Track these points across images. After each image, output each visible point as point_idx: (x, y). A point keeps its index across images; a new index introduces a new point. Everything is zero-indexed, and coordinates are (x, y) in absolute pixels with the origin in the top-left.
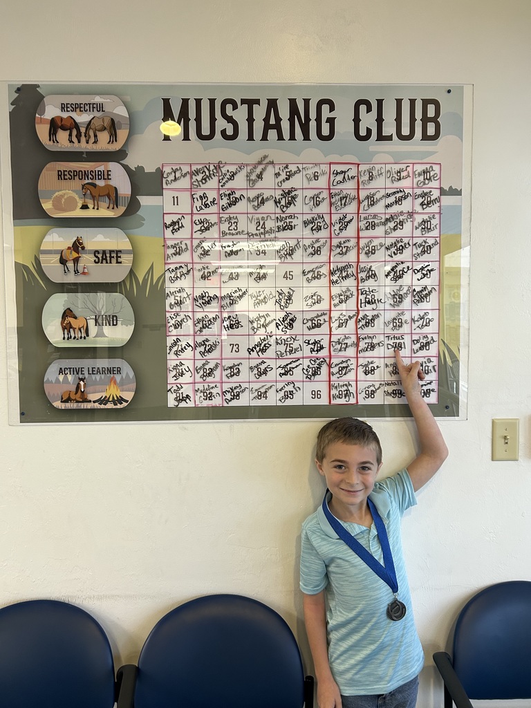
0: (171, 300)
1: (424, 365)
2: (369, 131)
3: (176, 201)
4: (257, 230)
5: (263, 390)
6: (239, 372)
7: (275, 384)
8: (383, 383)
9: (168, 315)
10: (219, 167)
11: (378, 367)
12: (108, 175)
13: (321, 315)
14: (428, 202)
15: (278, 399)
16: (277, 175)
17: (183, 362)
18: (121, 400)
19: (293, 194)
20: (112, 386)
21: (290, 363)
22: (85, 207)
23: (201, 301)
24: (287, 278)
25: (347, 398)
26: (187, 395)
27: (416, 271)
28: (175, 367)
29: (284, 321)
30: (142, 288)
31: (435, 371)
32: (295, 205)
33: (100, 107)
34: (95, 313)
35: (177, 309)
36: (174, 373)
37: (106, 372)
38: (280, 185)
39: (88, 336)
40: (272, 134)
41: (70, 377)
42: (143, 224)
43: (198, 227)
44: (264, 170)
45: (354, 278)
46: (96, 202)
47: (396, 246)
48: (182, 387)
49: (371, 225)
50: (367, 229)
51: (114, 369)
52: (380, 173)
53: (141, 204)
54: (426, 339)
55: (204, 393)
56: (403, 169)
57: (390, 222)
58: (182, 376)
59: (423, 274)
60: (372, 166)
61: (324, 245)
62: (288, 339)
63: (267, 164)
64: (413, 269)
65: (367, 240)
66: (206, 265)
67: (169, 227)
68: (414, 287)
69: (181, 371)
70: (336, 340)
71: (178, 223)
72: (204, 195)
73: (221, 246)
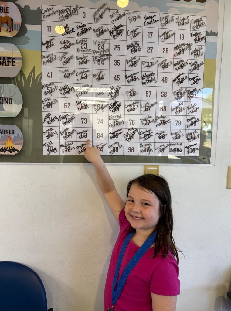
0: (45, 90)
3: (49, 28)
4: (98, 49)
5: (100, 146)
6: (86, 135)
8: (169, 144)
9: (43, 99)
10: (76, 9)
11: (166, 135)
12: (7, 10)
13: (135, 103)
14: (198, 39)
15: (109, 151)
16: (112, 16)
17: (52, 128)
18: (14, 150)
19: (121, 28)
20: (9, 141)
21: (117, 131)
23: (64, 91)
24: (116, 79)
25: (149, 152)
26: (55, 149)
28: (48, 131)
29: (114, 106)
30: (27, 81)
32: (122, 35)
35: (49, 95)
36: (47, 134)
37: (5, 132)
38: (113, 22)
42: (29, 42)
43: (63, 46)
44: (104, 12)
45: (155, 81)
47: (179, 64)
48: (52, 143)
49: (166, 51)
50: (163, 53)
51: (10, 131)
52: (172, 19)
53: (28, 30)
54: (194, 119)
55: (65, 147)
56: (185, 18)
57: (177, 49)
58: (52, 136)
59: (194, 81)
60: (167, 15)
61: (138, 60)
62: (116, 116)
63: (106, 9)
64: (189, 78)
65: (163, 59)
66: (67, 69)
67: (45, 45)
68: (189, 89)
69: (51, 133)
70: (144, 118)
71: (51, 42)
72: (66, 26)
73: (77, 57)
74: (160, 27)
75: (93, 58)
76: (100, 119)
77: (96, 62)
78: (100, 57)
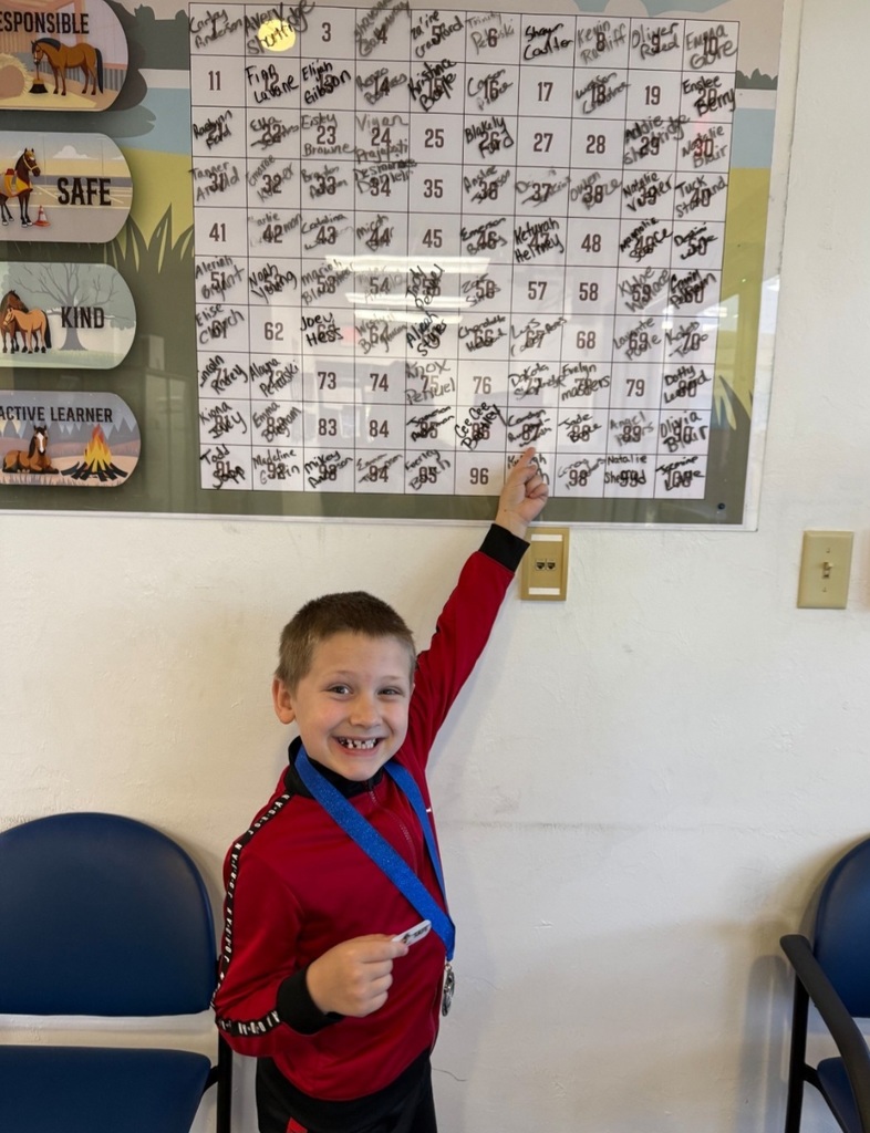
0: (204, 280)
1: (684, 425)
3: (215, 79)
4: (373, 144)
5: (380, 464)
6: (335, 427)
7: (402, 453)
8: (603, 457)
9: (199, 309)
10: (301, 13)
11: (596, 427)
12: (83, 24)
13: (494, 322)
14: (709, 100)
15: (408, 481)
16: (416, 32)
17: (229, 403)
18: (112, 471)
19: (446, 73)
20: (96, 443)
21: (433, 415)
22: (38, 89)
23: (262, 284)
24: (429, 243)
26: (238, 469)
27: (679, 240)
28: (215, 413)
29: (421, 331)
30: (149, 254)
31: (703, 437)
32: (449, 96)
34: (60, 301)
35: (216, 298)
36: (212, 424)
37: (85, 416)
38: (420, 53)
39: (49, 345)
41: (18, 425)
42: (152, 126)
43: (259, 135)
44: (389, 21)
45: (559, 248)
46: (60, 79)
47: (643, 187)
48: (227, 452)
49: (597, 143)
50: (588, 151)
51: (100, 412)
52: (618, 36)
53: (148, 86)
54: (691, 375)
55: (269, 464)
56: (664, 30)
57: (634, 138)
58: (227, 430)
59: (693, 246)
60: (603, 20)
61: (504, 179)
62: (428, 365)
63: (397, 10)
64: (674, 235)
65: (587, 174)
66: (273, 212)
67: (201, 134)
68: (673, 272)
69: (224, 421)
70: (521, 372)
71: (220, 125)
72: (270, 69)
73: (303, 173)
74: (579, 62)
75: (356, 175)
76: (377, 376)
77: (364, 187)
78: (376, 169)
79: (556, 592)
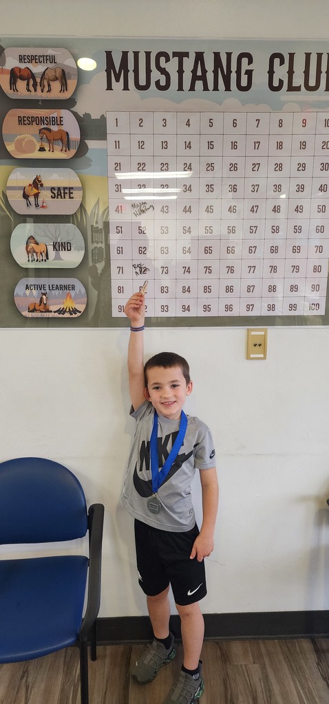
1: (316, 284)
2: (281, 82)
3: (117, 144)
4: (184, 170)
5: (186, 304)
6: (168, 290)
7: (196, 299)
8: (282, 298)
9: (111, 242)
10: (154, 115)
12: (61, 121)
13: (235, 243)
14: (327, 146)
15: (199, 311)
17: (124, 281)
18: (75, 311)
19: (215, 139)
20: (68, 299)
22: (42, 149)
23: (138, 231)
24: (208, 211)
29: (205, 248)
31: (324, 289)
32: (216, 149)
33: (52, 59)
34: (52, 239)
35: (118, 237)
36: (116, 290)
37: (63, 289)
39: (48, 259)
40: (199, 84)
41: (35, 292)
42: (91, 165)
43: (136, 168)
45: (263, 212)
46: (51, 145)
49: (279, 167)
50: (275, 170)
51: (70, 286)
53: (89, 147)
58: (123, 293)
59: (320, 209)
64: (312, 204)
65: (274, 180)
66: (142, 200)
68: (311, 220)
69: (122, 288)
71: (120, 164)
72: (141, 140)
73: (155, 184)
74: (271, 132)
75: (177, 184)
76: (185, 267)
79: (262, 356)
